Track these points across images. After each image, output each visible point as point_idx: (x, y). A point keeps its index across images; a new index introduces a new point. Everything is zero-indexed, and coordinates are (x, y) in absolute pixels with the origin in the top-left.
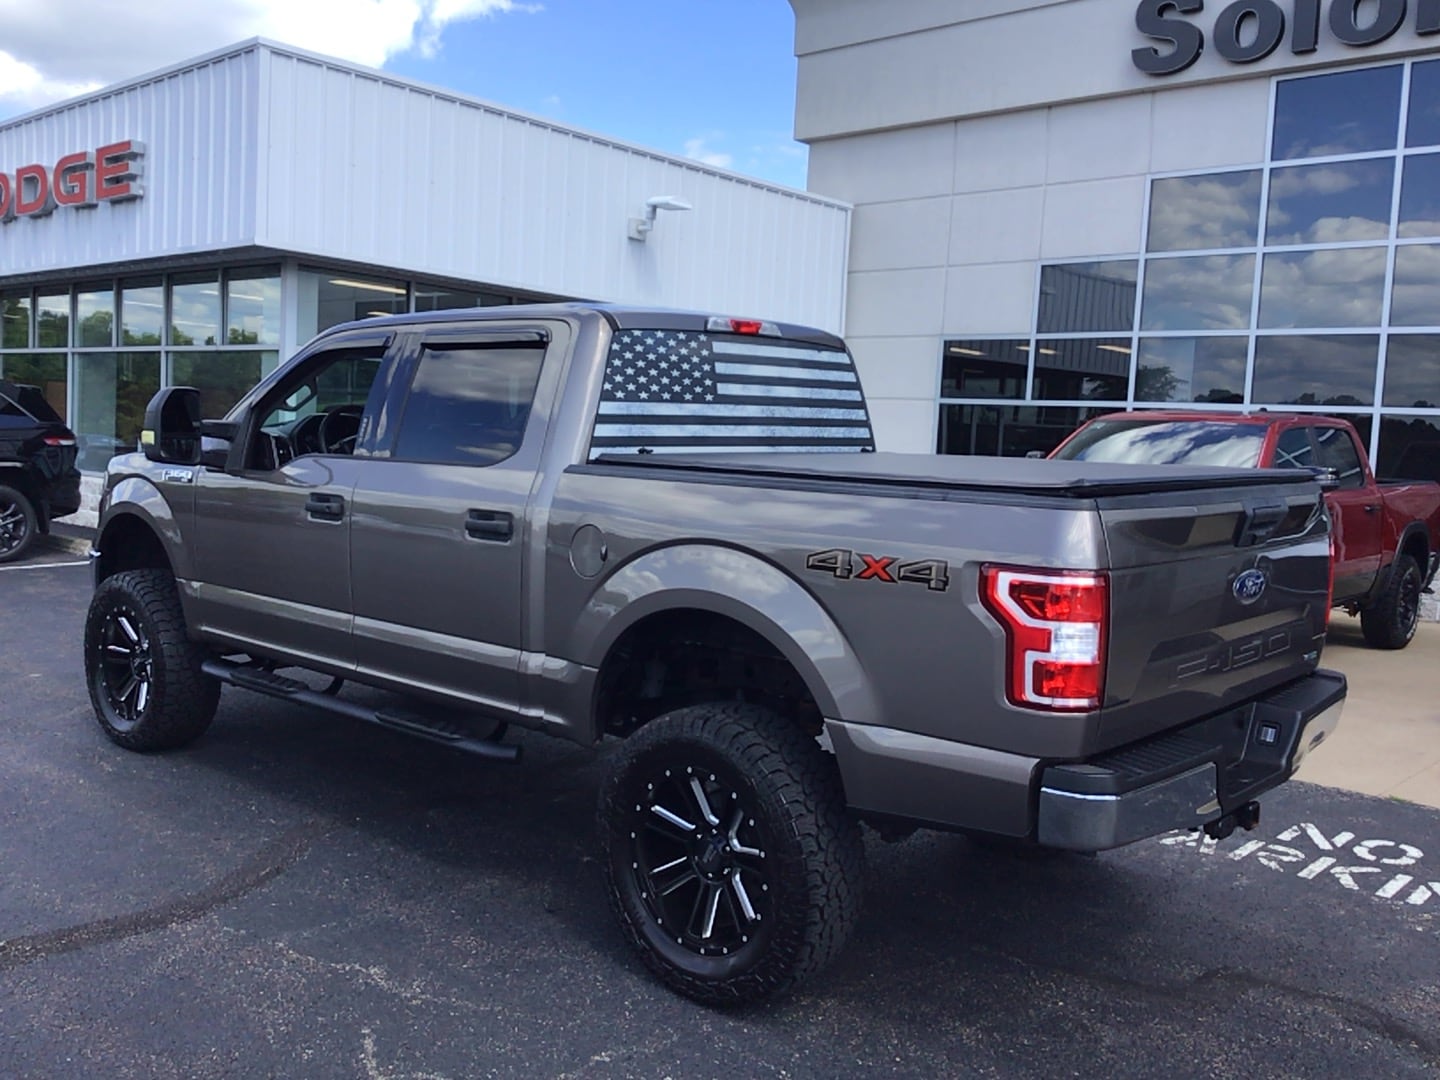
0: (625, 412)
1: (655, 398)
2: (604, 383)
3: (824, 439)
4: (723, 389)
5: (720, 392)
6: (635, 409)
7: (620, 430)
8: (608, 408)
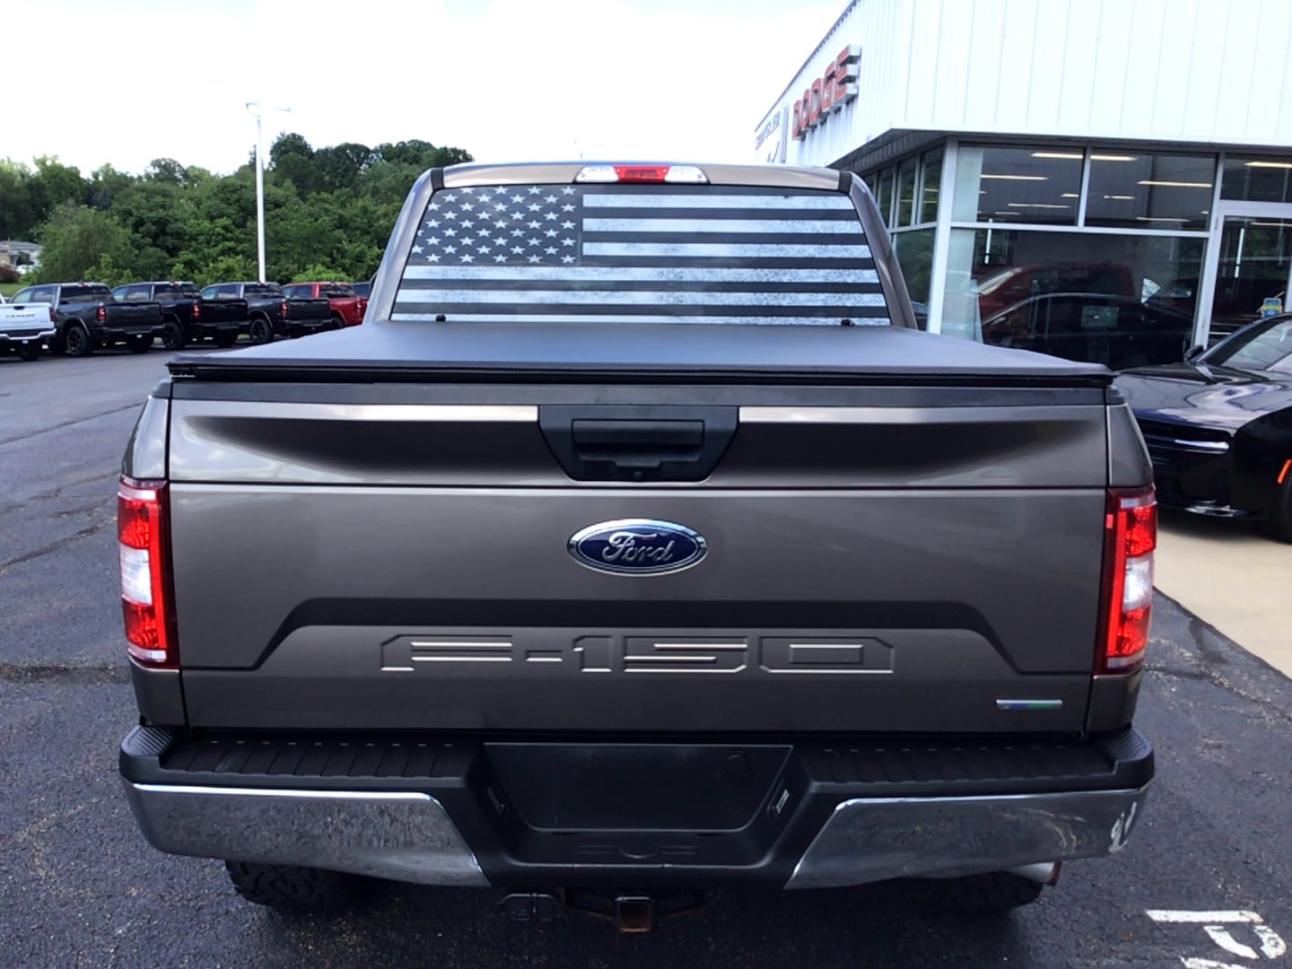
0: (439, 277)
1: (487, 261)
2: (413, 246)
3: (780, 307)
4: (589, 249)
5: (585, 252)
6: (454, 272)
7: (432, 296)
8: (413, 272)
